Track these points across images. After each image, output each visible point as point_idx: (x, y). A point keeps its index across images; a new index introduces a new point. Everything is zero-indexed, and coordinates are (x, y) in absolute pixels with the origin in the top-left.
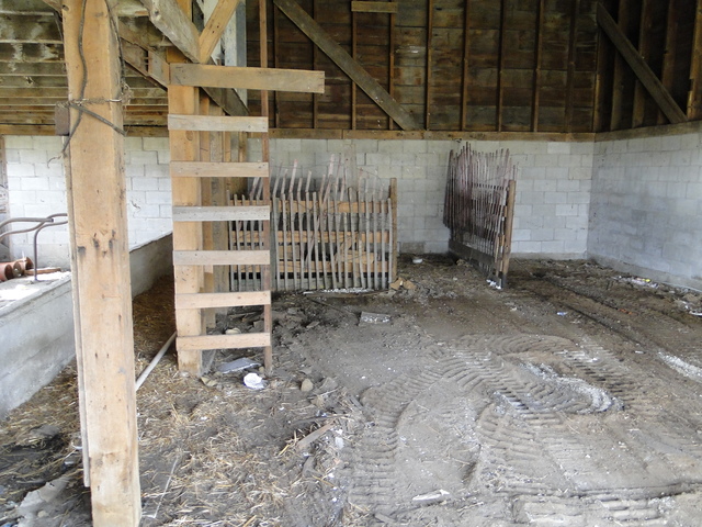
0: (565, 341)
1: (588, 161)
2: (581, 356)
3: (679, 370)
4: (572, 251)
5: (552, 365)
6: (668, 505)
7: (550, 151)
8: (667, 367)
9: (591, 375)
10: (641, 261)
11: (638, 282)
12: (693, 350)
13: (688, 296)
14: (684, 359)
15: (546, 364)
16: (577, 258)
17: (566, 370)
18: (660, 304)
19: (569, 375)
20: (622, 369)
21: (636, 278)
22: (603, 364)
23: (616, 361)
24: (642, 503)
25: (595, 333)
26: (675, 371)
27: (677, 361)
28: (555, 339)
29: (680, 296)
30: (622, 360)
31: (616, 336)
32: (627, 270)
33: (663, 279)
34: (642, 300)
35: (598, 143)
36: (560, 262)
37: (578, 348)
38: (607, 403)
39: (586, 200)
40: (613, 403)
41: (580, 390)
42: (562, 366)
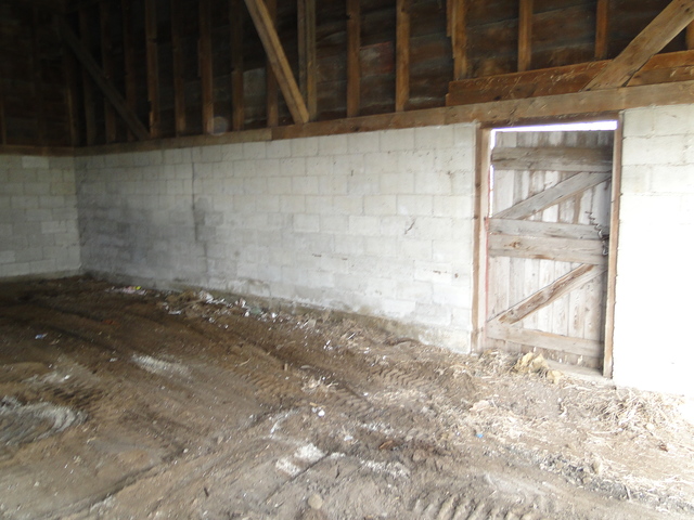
0: (37, 366)
1: (70, 176)
2: (52, 378)
3: (148, 369)
4: (65, 268)
5: (17, 395)
6: (109, 505)
7: (25, 165)
8: (138, 368)
9: (59, 396)
10: (132, 271)
11: (130, 291)
12: (164, 347)
13: (169, 298)
14: (154, 357)
15: (10, 396)
16: (72, 274)
17: (31, 396)
18: (143, 309)
19: (34, 401)
20: (93, 380)
21: (127, 287)
22: (74, 381)
23: (90, 373)
24: (85, 512)
25: (73, 350)
26: (144, 370)
27: (148, 360)
28: (25, 365)
29: (163, 298)
30: (95, 372)
31: (93, 349)
32: (120, 280)
33: (150, 285)
34: (128, 308)
35: (77, 158)
36: (53, 281)
37: (51, 370)
38: (71, 419)
39: (74, 215)
40: (77, 417)
41: (44, 414)
42: (26, 394)
